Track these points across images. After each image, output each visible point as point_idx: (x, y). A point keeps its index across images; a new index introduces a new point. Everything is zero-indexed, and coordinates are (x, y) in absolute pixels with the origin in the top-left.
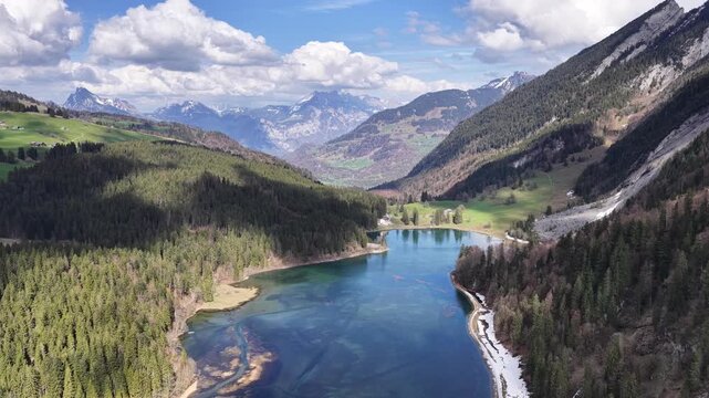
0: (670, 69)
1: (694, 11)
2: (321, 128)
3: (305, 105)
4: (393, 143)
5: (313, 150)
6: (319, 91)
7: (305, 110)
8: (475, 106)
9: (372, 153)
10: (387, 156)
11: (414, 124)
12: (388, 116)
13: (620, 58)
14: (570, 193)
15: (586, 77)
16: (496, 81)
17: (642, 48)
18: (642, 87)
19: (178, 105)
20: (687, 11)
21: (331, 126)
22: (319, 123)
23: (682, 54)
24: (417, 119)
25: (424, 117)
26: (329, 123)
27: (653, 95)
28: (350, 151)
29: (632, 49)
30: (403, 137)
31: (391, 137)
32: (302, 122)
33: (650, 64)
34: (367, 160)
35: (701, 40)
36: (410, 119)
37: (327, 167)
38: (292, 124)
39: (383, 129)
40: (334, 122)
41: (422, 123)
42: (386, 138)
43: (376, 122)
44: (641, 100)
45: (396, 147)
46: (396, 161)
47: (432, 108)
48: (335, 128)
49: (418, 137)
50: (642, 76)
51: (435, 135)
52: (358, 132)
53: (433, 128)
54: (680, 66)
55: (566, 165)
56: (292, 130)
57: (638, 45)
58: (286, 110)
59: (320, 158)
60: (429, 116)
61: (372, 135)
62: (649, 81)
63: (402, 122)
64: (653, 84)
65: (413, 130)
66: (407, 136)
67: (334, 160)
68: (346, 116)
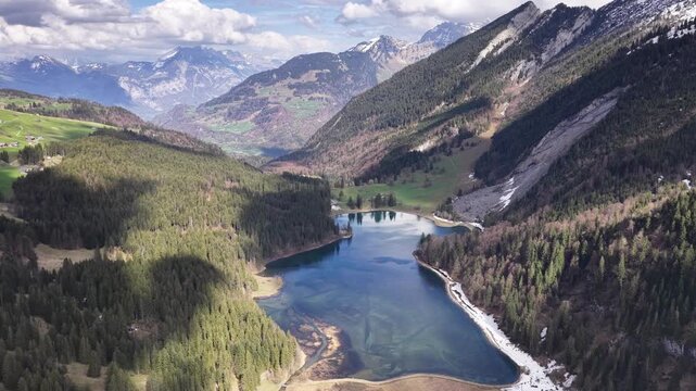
0: (532, 64)
1: (548, 12)
2: (187, 85)
3: (169, 62)
4: (272, 106)
5: (191, 113)
6: (182, 46)
7: (170, 66)
8: (347, 69)
9: (253, 116)
10: (269, 120)
11: (291, 87)
12: (265, 78)
13: (493, 51)
14: (471, 176)
15: (467, 67)
16: (363, 43)
17: (510, 43)
18: (512, 78)
19: (26, 60)
20: (542, 12)
21: (198, 83)
22: (184, 80)
23: (541, 51)
24: (293, 81)
25: (300, 81)
26: (195, 79)
27: (521, 85)
28: (230, 114)
29: (502, 44)
30: (281, 100)
31: (270, 100)
32: (167, 79)
33: (518, 59)
34: (248, 122)
35: (555, 40)
36: (286, 82)
37: (209, 131)
38: (157, 81)
39: (261, 92)
40: (200, 78)
41: (299, 86)
42: (264, 101)
43: (252, 84)
44: (513, 89)
45: (277, 110)
46: (277, 124)
47: (307, 71)
48: (202, 85)
49: (295, 99)
50: (512, 69)
51: (311, 99)
52: (235, 93)
53: (309, 90)
54: (539, 61)
55: (462, 149)
56: (159, 88)
57: (507, 40)
58: (148, 66)
59: (201, 121)
60: (304, 79)
61: (250, 98)
62: (517, 73)
63: (278, 84)
64: (520, 76)
65: (290, 93)
66: (284, 99)
67: (216, 123)
68: (212, 73)
